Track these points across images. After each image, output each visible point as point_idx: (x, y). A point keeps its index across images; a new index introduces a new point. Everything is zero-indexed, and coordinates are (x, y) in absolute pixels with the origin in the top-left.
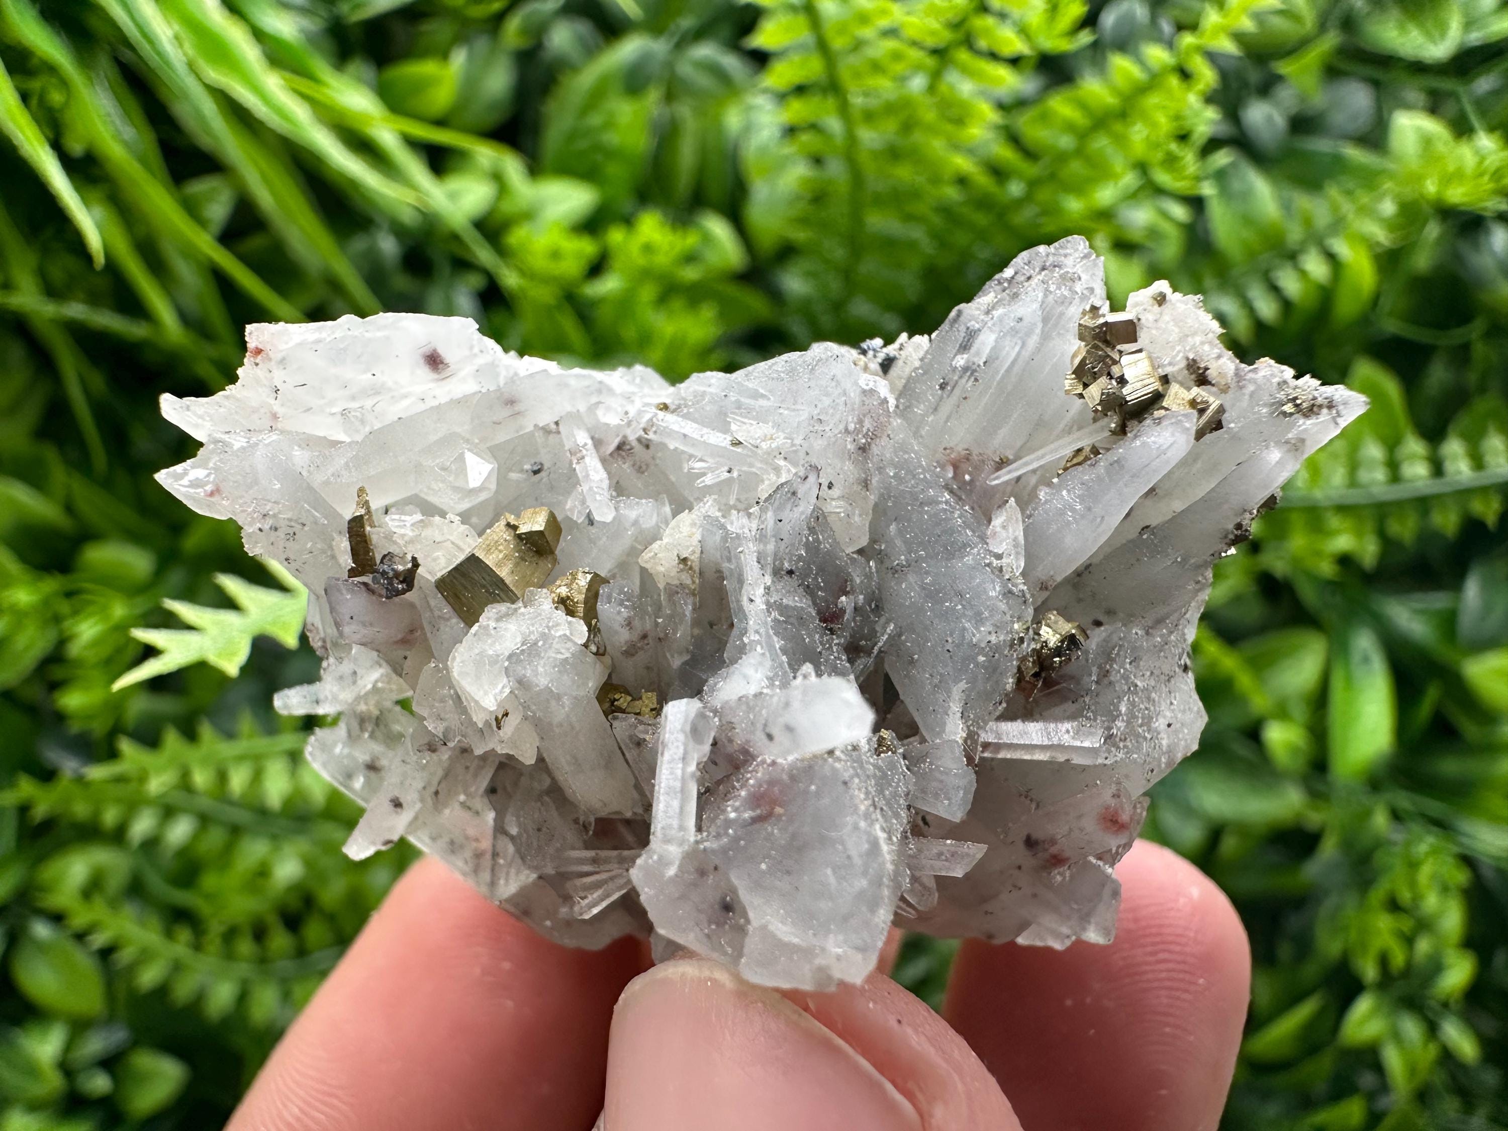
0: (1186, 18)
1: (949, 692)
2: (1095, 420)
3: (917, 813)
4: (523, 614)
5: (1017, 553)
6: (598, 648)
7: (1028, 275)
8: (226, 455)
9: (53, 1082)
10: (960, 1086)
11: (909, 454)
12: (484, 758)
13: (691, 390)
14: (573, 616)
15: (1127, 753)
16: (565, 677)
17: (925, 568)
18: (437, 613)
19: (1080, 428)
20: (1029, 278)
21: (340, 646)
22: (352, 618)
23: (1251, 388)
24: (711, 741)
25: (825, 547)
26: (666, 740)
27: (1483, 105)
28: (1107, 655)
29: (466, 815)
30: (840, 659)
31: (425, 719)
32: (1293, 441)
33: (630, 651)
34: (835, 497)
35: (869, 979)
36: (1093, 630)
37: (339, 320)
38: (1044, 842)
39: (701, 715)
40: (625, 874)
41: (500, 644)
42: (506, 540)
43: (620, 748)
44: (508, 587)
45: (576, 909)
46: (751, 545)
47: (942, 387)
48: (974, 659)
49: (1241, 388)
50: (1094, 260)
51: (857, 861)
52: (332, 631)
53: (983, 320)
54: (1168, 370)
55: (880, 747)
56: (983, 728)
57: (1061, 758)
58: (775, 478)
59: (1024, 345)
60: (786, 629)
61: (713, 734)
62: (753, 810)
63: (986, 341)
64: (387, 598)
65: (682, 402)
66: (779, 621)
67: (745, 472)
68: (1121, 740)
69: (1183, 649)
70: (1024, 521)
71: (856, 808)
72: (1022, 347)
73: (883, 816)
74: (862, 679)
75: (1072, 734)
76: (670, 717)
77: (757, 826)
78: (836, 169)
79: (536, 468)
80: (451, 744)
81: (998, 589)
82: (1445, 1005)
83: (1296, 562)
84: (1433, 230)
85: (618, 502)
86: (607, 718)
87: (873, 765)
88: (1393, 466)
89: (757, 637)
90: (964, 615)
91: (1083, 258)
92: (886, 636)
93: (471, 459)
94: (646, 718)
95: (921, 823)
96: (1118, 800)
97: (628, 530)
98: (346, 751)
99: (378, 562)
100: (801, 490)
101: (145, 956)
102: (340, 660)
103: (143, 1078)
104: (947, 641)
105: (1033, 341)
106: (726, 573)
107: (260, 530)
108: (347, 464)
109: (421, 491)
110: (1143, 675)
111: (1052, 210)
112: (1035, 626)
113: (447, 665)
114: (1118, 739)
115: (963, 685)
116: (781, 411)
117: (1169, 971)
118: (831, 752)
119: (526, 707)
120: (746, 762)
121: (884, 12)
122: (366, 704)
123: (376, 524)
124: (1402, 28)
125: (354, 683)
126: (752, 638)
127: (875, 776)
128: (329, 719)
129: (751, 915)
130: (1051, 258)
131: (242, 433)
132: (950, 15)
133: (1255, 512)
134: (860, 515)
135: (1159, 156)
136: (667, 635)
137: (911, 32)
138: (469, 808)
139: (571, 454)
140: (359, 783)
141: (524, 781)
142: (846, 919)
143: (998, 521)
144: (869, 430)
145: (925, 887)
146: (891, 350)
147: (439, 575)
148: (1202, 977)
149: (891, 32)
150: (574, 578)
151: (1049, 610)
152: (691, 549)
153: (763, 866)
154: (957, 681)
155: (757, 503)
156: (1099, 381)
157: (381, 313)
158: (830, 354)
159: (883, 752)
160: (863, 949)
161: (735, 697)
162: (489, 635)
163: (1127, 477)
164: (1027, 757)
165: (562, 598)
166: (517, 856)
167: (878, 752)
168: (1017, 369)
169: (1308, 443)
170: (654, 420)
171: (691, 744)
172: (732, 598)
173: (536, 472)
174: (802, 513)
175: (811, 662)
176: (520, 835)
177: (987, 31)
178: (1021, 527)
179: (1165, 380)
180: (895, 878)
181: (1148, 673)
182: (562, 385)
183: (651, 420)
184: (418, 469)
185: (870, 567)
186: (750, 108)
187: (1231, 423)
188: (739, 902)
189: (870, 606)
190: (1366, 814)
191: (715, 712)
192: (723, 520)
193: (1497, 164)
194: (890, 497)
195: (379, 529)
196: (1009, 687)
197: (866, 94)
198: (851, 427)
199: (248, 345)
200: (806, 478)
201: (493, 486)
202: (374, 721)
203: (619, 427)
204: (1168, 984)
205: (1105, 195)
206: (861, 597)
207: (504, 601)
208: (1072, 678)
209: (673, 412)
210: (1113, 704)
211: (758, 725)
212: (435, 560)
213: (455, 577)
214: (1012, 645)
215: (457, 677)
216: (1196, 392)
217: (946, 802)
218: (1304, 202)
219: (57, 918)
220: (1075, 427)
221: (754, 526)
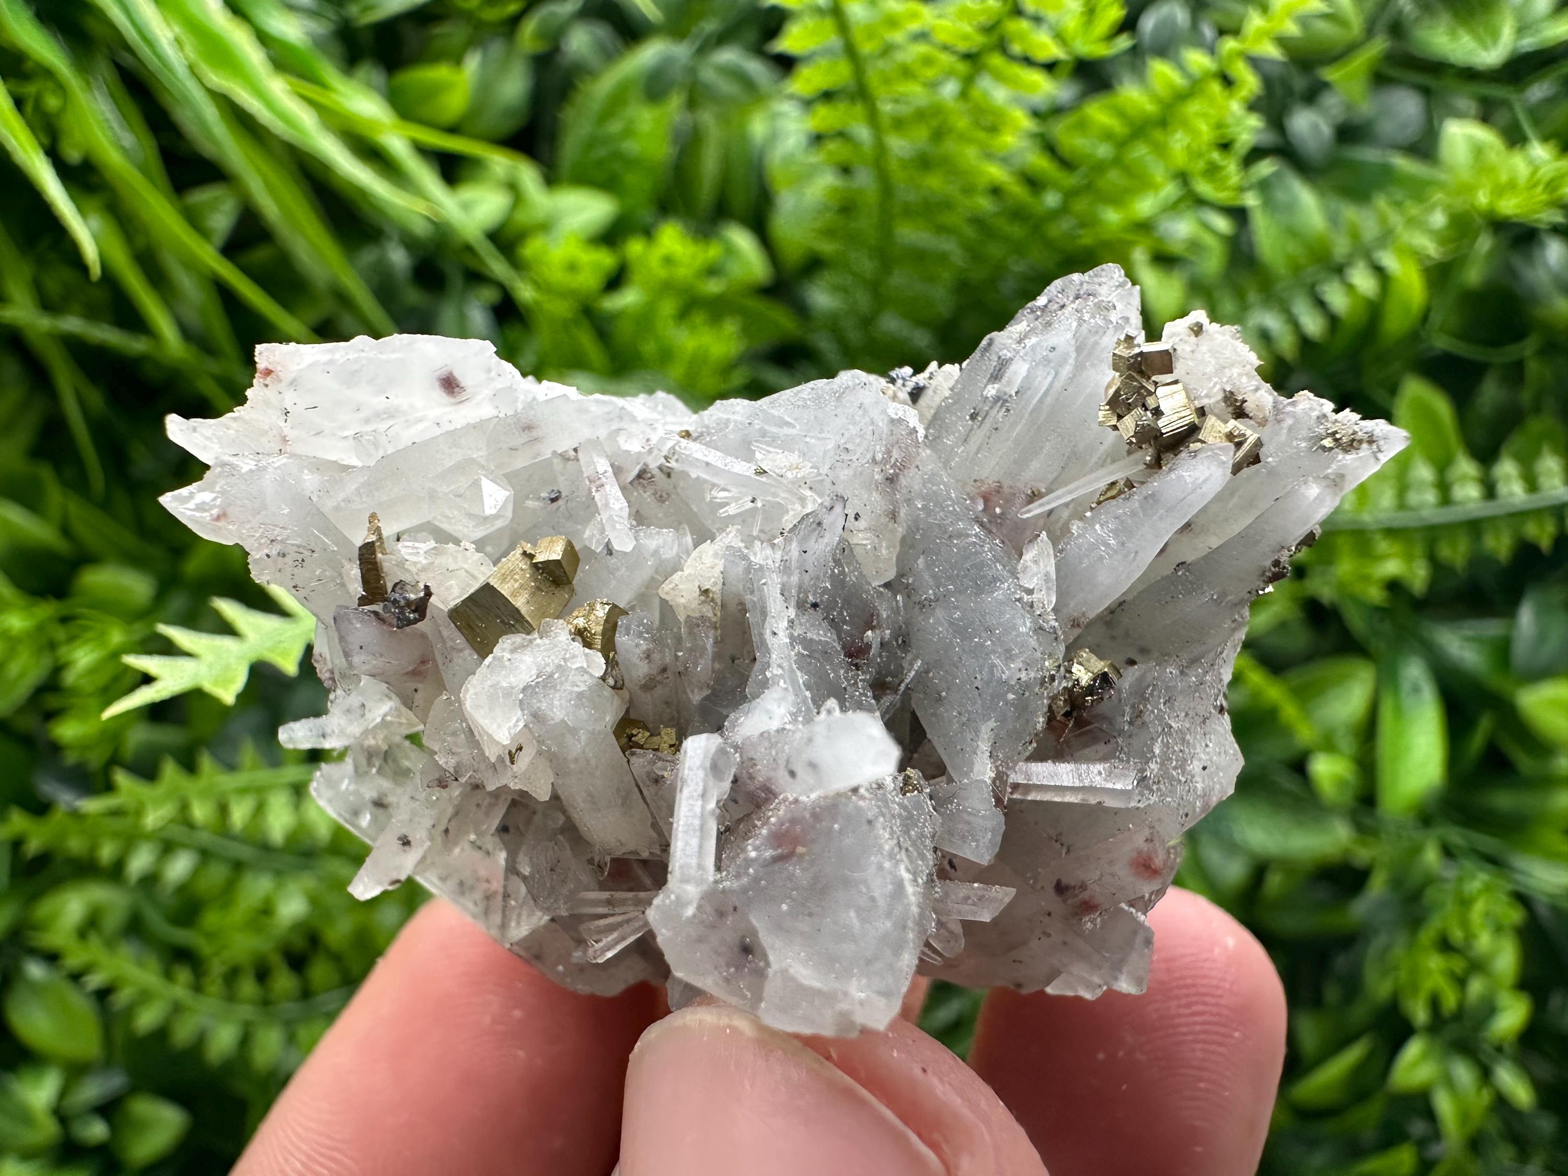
0: (1227, 23)
1: (977, 731)
2: (1129, 453)
3: (943, 857)
4: (538, 646)
5: (1048, 589)
6: (616, 682)
7: (1062, 304)
8: (234, 478)
9: (48, 1130)
10: (987, 1138)
11: (939, 486)
12: (496, 795)
13: (714, 418)
14: (590, 648)
15: (1161, 796)
16: (582, 711)
17: (953, 602)
18: (449, 644)
19: (1113, 461)
20: (1063, 307)
21: (349, 677)
22: (361, 648)
23: (1289, 421)
24: (731, 778)
25: (851, 580)
26: (685, 777)
27: (1537, 114)
28: (1141, 694)
29: (478, 855)
30: (866, 696)
31: (436, 753)
32: (1332, 477)
33: (649, 685)
34: (862, 528)
35: (892, 1026)
36: (1125, 669)
37: (352, 341)
38: (1074, 887)
39: (721, 751)
40: (642, 916)
41: (514, 676)
42: (522, 570)
43: (638, 786)
44: (523, 617)
45: (590, 951)
46: (774, 576)
47: (973, 417)
48: (1003, 696)
49: (1279, 422)
50: (1130, 289)
51: (882, 903)
52: (341, 662)
53: (1014, 350)
54: (1205, 402)
55: (906, 786)
56: (1013, 768)
57: (1093, 801)
58: (800, 508)
59: (1057, 374)
60: (810, 663)
61: (733, 770)
62: (775, 849)
63: (1019, 370)
64: (398, 627)
65: (704, 430)
66: (803, 654)
67: (768, 501)
68: (1154, 782)
69: (1220, 690)
70: (1056, 556)
71: (881, 848)
72: (1054, 378)
73: (909, 857)
74: (887, 716)
75: (1103, 775)
76: (689, 753)
77: (776, 867)
78: (865, 180)
79: (553, 496)
80: (463, 780)
81: (1028, 624)
82: (1499, 1049)
83: (1341, 587)
84: (1485, 244)
85: (637, 532)
86: (624, 753)
87: (899, 804)
88: (1444, 488)
89: (780, 672)
90: (994, 652)
91: (1117, 287)
92: (913, 673)
93: (488, 486)
94: (666, 753)
95: (948, 867)
96: (1151, 845)
97: (647, 560)
98: (352, 788)
99: (389, 590)
100: (827, 520)
101: (145, 997)
102: (348, 692)
103: (142, 1126)
104: (976, 678)
105: (1066, 371)
106: (749, 606)
107: (268, 556)
108: (357, 489)
109: (434, 518)
110: (1178, 716)
111: (1088, 222)
112: (1066, 663)
113: (459, 698)
114: (1151, 782)
115: (992, 724)
116: (808, 439)
117: (1203, 1023)
118: (855, 790)
119: (540, 742)
120: (767, 801)
121: (914, 16)
122: (374, 738)
123: (388, 551)
124: (1453, 34)
125: (363, 716)
126: (775, 672)
127: (900, 815)
128: (335, 754)
129: (771, 958)
130: (1085, 286)
131: (251, 456)
132: (983, 19)
133: (1293, 548)
134: (888, 548)
135: (1201, 165)
136: (686, 668)
137: (941, 37)
138: (480, 848)
139: (590, 482)
140: (365, 820)
141: (537, 819)
142: (869, 962)
143: (1029, 556)
144: (897, 460)
145: (952, 933)
146: (921, 378)
147: (452, 604)
148: (1236, 1030)
149: (922, 36)
150: (592, 608)
151: (1081, 648)
152: (713, 580)
153: (784, 907)
154: (986, 718)
155: (782, 533)
156: (1133, 413)
157: (396, 335)
158: (857, 381)
159: (908, 791)
160: (886, 994)
161: (756, 733)
162: (504, 667)
163: (1162, 511)
164: (1057, 799)
165: (579, 630)
166: (529, 896)
167: (903, 791)
168: (1049, 400)
169: (1348, 478)
170: (677, 448)
171: (711, 781)
172: (754, 632)
173: (553, 500)
174: (827, 545)
175: (836, 698)
176: (532, 875)
177: (1022, 37)
178: (1053, 561)
179: (1201, 412)
180: (920, 922)
181: (1183, 714)
182: (582, 410)
183: (673, 447)
184: (433, 496)
185: (897, 602)
186: (775, 116)
187: (1270, 458)
188: (760, 945)
189: (897, 641)
190: (1417, 850)
191: (736, 748)
192: (746, 551)
193: (1550, 175)
194: (918, 530)
195: (391, 556)
196: (1039, 727)
197: (896, 101)
198: (879, 457)
199: (258, 366)
200: (832, 508)
201: (509, 514)
202: (382, 755)
203: (639, 454)
204: (1202, 1037)
205: (1145, 206)
206: (888, 632)
207: (519, 632)
208: (1104, 718)
209: (695, 440)
210: (1146, 744)
211: (780, 762)
212: (448, 589)
213: (467, 606)
214: (1043, 682)
215: (469, 709)
216: (1233, 424)
217: (973, 844)
218: (1350, 213)
219: (52, 958)
220: (1109, 460)
221: (778, 555)
